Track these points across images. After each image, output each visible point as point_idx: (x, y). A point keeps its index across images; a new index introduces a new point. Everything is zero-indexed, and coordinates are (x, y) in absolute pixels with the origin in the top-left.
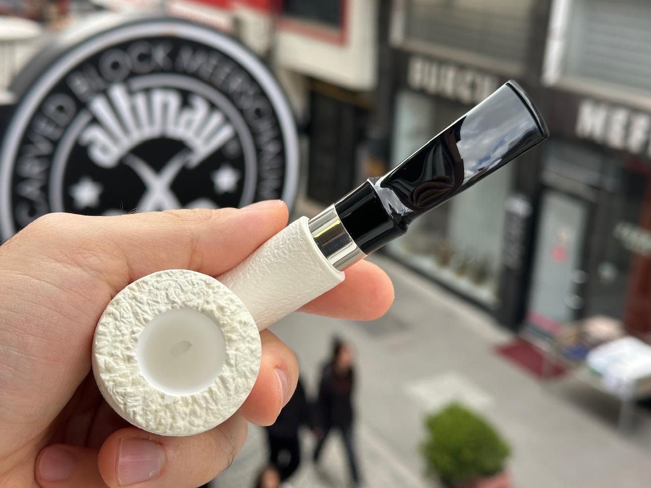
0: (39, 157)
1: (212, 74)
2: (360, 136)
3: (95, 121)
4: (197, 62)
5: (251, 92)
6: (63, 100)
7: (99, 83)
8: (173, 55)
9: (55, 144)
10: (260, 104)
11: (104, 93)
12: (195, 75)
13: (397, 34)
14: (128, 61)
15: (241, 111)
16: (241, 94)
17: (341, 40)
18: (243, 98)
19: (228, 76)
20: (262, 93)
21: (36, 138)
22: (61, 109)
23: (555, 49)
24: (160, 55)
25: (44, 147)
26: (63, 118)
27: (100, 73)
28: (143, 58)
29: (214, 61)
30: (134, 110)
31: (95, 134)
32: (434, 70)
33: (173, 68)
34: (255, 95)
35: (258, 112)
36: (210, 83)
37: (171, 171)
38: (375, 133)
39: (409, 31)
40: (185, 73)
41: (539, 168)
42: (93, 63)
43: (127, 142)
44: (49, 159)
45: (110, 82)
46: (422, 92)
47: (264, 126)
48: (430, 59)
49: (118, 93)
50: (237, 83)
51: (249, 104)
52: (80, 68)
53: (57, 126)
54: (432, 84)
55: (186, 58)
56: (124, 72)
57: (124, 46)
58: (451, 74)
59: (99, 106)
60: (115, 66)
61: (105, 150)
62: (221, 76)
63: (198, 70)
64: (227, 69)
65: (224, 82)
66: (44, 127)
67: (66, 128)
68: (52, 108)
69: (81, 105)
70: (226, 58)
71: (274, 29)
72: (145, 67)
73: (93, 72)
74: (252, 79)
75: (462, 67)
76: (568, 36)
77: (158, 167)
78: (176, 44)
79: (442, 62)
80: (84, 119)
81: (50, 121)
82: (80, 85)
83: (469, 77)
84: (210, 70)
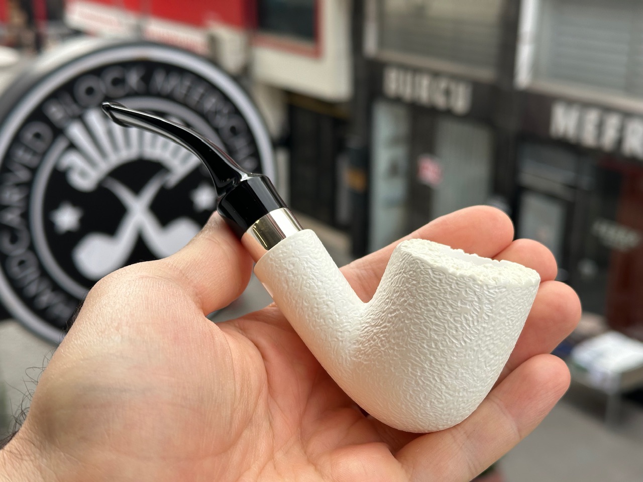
0: (19, 185)
1: (186, 95)
2: (340, 147)
3: (72, 146)
4: (172, 84)
5: (226, 110)
6: (38, 128)
7: (75, 109)
8: (147, 79)
9: (34, 171)
10: (234, 122)
11: (80, 118)
12: (169, 97)
13: (371, 45)
14: (102, 86)
15: (217, 130)
16: (216, 112)
17: (316, 53)
18: (218, 117)
19: (202, 96)
20: (236, 111)
21: (15, 167)
22: (37, 136)
23: (525, 53)
24: (134, 79)
25: (23, 175)
26: (40, 146)
27: (75, 100)
28: (118, 82)
29: (187, 83)
30: (110, 133)
31: (72, 160)
32: (409, 78)
33: (147, 91)
34: (229, 113)
35: (233, 130)
36: (184, 104)
37: (150, 192)
38: (354, 142)
39: (382, 42)
40: (159, 95)
41: (515, 171)
42: (67, 90)
43: (105, 167)
44: (28, 186)
45: (85, 108)
46: (397, 100)
47: (240, 144)
48: (404, 68)
49: (94, 118)
50: (211, 103)
51: (223, 122)
52: (55, 96)
53: (35, 153)
54: (407, 93)
55: (159, 80)
56: (98, 97)
57: (98, 72)
58: (425, 82)
59: (76, 132)
60: (90, 91)
61: (83, 174)
62: (195, 97)
63: (172, 92)
64: (200, 90)
65: (198, 102)
66: (22, 155)
67: (44, 155)
68: (29, 136)
69: (58, 132)
70: (199, 78)
71: (250, 45)
72: (119, 91)
73: (68, 98)
74: (226, 98)
75: (436, 75)
76: (537, 40)
77: (137, 189)
78: (149, 67)
79: (416, 71)
80: (61, 144)
81: (28, 149)
82: (56, 112)
83: (443, 84)
84: (184, 92)
